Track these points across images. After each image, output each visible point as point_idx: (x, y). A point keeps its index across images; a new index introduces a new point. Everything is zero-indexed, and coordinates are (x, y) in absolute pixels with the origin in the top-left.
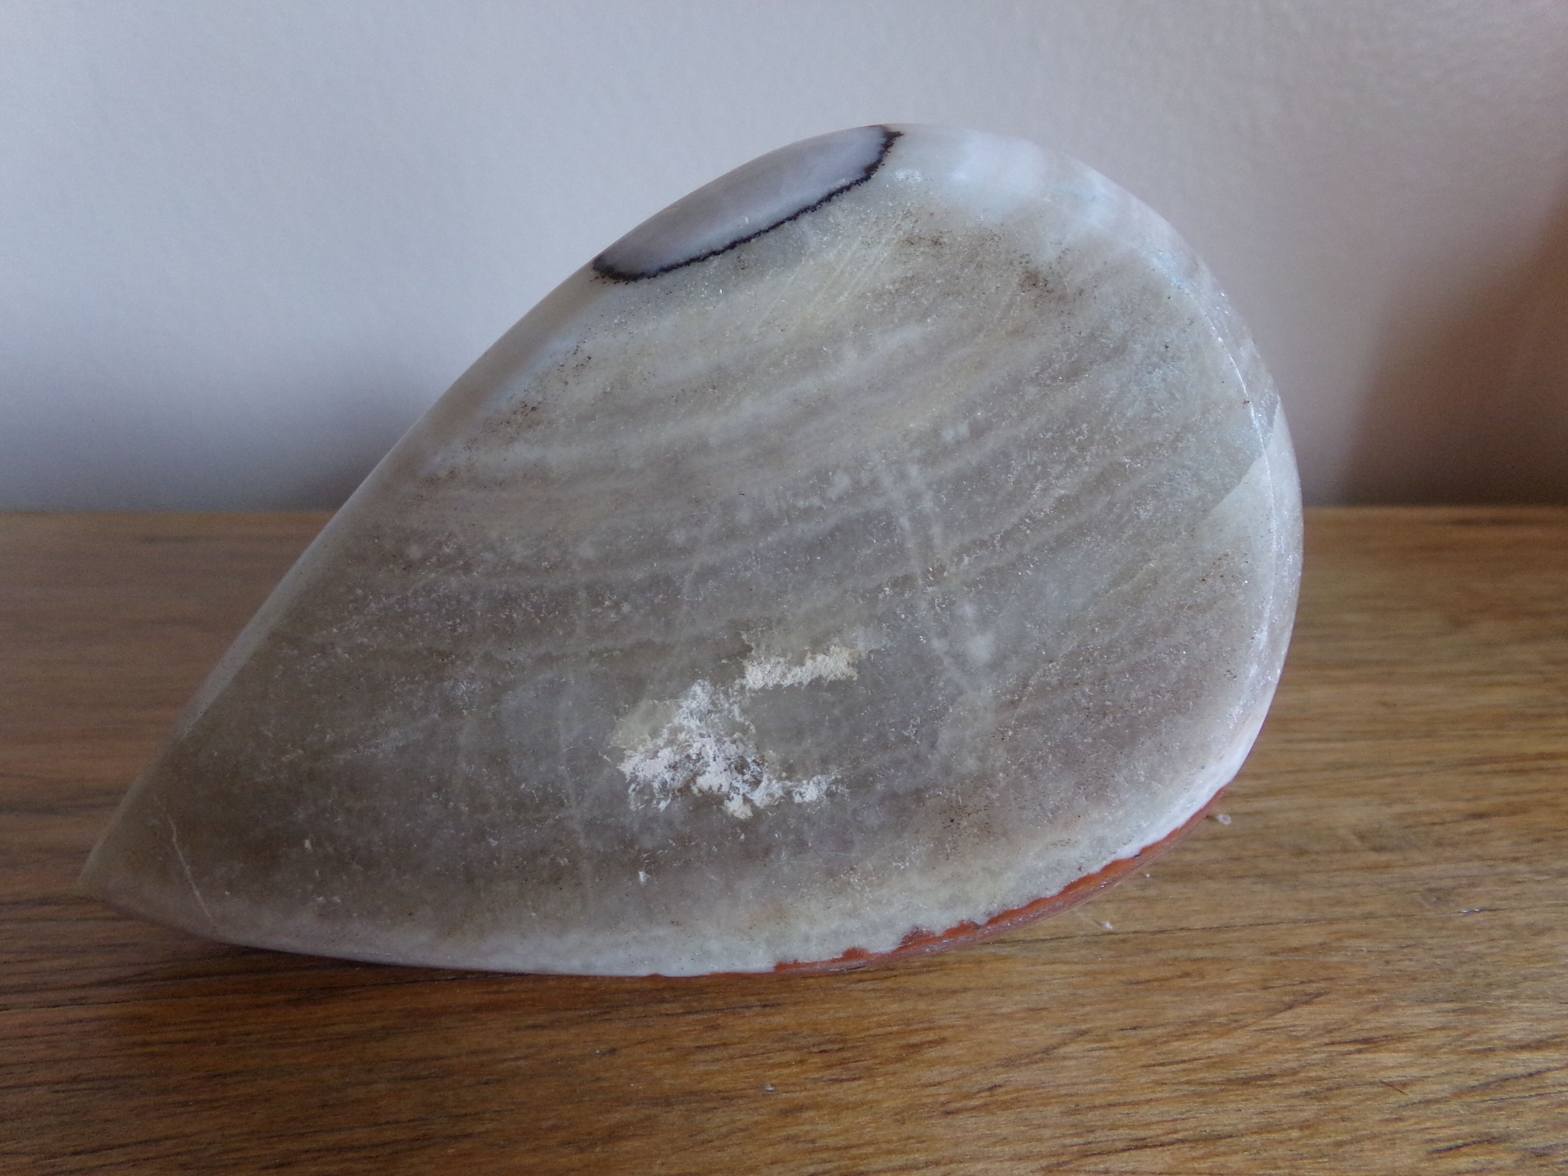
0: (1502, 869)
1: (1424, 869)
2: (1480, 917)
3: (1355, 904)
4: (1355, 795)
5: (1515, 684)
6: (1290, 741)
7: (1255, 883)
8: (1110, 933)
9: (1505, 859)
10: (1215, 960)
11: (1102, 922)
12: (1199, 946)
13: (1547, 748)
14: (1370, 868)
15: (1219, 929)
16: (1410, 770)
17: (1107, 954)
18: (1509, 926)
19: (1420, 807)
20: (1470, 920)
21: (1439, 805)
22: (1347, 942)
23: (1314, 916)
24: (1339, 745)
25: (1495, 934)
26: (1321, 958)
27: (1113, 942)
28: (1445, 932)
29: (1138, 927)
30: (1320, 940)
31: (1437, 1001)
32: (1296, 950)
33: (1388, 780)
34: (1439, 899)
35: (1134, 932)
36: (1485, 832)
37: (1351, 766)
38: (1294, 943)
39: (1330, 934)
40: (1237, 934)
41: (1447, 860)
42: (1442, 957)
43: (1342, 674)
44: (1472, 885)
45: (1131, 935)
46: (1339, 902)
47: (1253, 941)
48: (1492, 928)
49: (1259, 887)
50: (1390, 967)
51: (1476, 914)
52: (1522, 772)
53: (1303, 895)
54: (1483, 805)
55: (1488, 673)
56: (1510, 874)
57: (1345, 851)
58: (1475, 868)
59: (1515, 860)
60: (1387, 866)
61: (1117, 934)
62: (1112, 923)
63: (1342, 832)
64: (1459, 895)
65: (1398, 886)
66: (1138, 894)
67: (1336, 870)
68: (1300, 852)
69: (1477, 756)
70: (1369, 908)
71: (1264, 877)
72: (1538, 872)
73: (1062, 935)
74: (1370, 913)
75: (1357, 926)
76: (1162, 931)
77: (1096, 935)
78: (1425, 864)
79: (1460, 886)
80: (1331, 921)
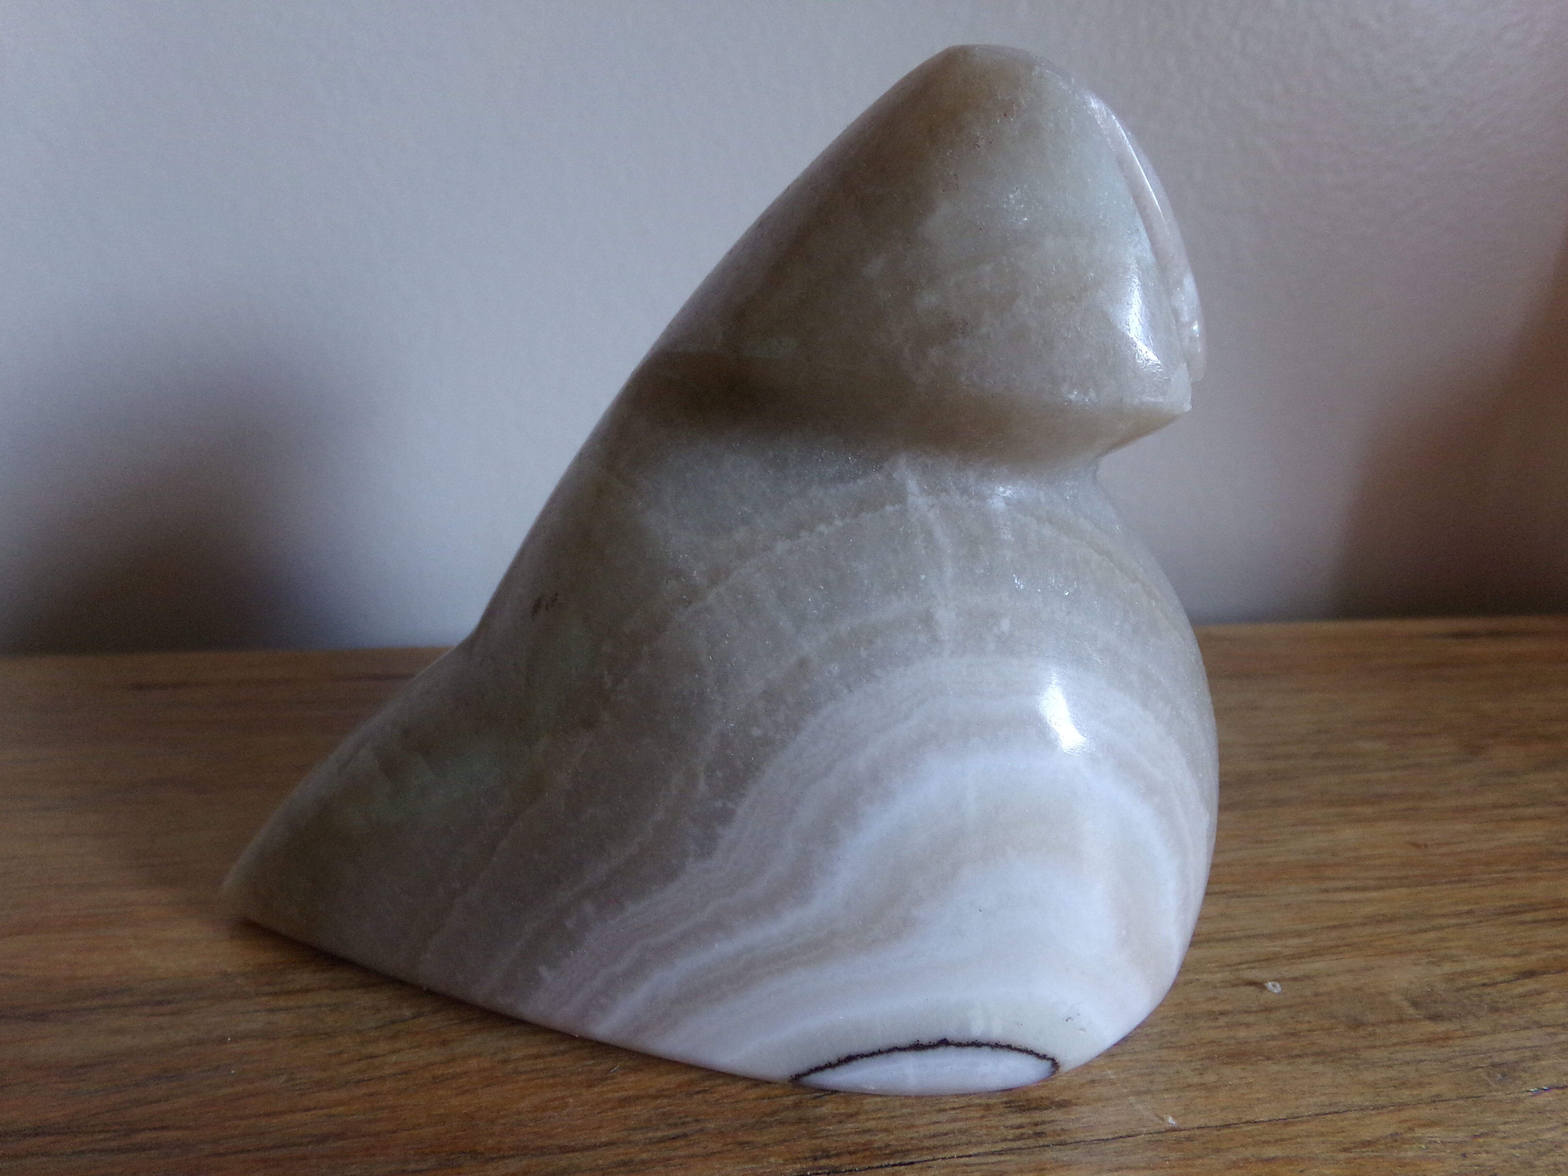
1: (1484, 1039)
2: (1548, 1097)
3: (1421, 1085)
4: (1400, 953)
5: (1540, 818)
6: (1326, 891)
7: (1314, 1063)
8: (1174, 1130)
10: (1289, 1160)
11: (1165, 1116)
12: (1268, 1142)
14: (1430, 1041)
15: (1287, 1122)
16: (1453, 921)
17: (1173, 1156)
19: (1468, 966)
20: (1540, 1100)
21: (1489, 963)
22: (1419, 1132)
23: (1382, 1101)
24: (1375, 894)
26: (1395, 1154)
27: (1178, 1141)
28: (1516, 1117)
29: (1202, 1122)
30: (1390, 1130)
32: (1369, 1143)
33: (1432, 935)
34: (1504, 1075)
35: (1198, 1128)
36: (1540, 993)
37: (1393, 919)
38: (1366, 1136)
39: (1401, 1122)
40: (1305, 1127)
41: (1505, 1027)
42: (1520, 1147)
43: (1368, 810)
44: (1535, 1058)
45: (1198, 1132)
46: (1403, 1084)
47: (1322, 1134)
48: (1563, 1109)
49: (1319, 1068)
50: (1467, 1162)
51: (1545, 1093)
53: (1368, 1076)
54: (1532, 960)
55: (1513, 805)
57: (1401, 1021)
58: (1534, 1037)
60: (1446, 1038)
61: (1181, 1130)
62: (1174, 1117)
63: (1394, 998)
64: (1524, 1070)
65: (1460, 1061)
66: (1196, 1080)
67: (1395, 1045)
68: (1356, 1024)
69: (1516, 902)
70: (1435, 1090)
71: (1322, 1055)
73: (1124, 1134)
74: (1437, 1096)
75: (1426, 1112)
76: (1228, 1126)
77: (1159, 1133)
78: (1484, 1034)
79: (1523, 1060)
80: (1401, 1106)
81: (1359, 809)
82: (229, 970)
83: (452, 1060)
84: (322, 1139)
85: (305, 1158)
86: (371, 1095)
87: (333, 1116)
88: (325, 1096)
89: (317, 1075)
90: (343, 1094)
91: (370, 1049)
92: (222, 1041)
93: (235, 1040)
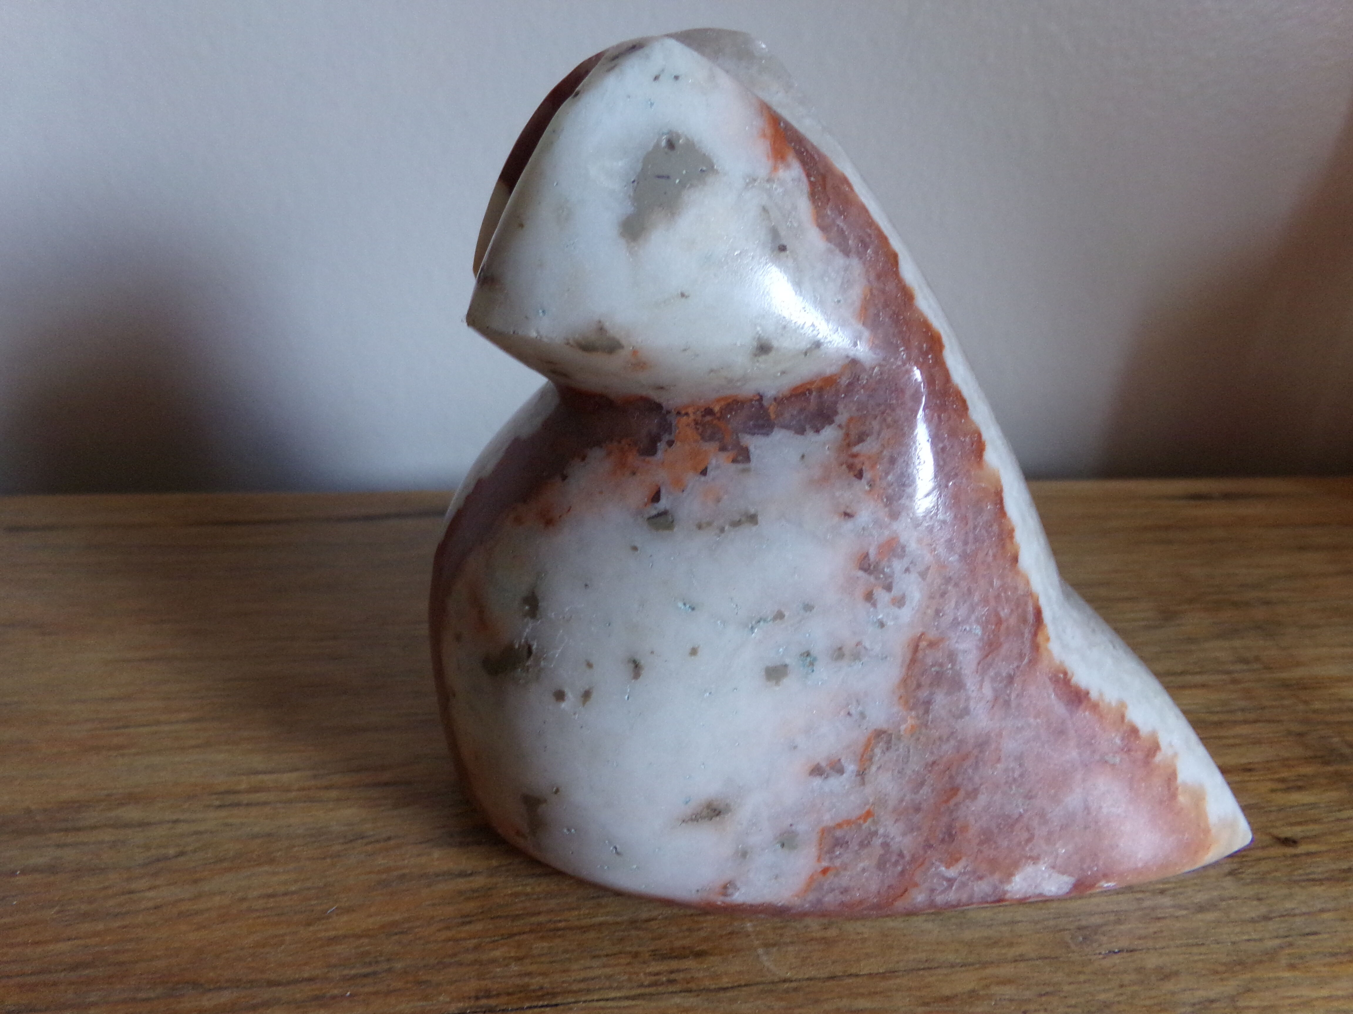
0: (1147, 903)
2: (1116, 959)
3: (1011, 945)
5: (1203, 686)
8: (786, 980)
9: (1154, 892)
12: (862, 995)
15: (883, 976)
17: (778, 1005)
18: (1140, 970)
20: (1107, 963)
22: (995, 989)
23: (971, 959)
25: (1127, 978)
27: (787, 992)
28: (1082, 978)
29: (813, 974)
30: (971, 986)
32: (947, 999)
34: (1085, 938)
35: (808, 979)
38: (946, 991)
39: (981, 979)
40: (898, 981)
44: (1119, 922)
45: (805, 983)
46: (996, 943)
47: (910, 989)
48: (1125, 972)
51: (1116, 956)
53: (966, 935)
55: (1182, 673)
56: (1153, 909)
59: (1162, 892)
61: (791, 981)
62: (790, 968)
64: (1104, 934)
65: (1052, 923)
70: (1021, 950)
72: (1180, 907)
73: (743, 983)
74: (1021, 955)
75: (1006, 970)
76: (832, 978)
77: (773, 983)
79: (1106, 924)
80: (984, 965)
82: (33, 807)
83: (197, 897)
84: (75, 967)
85: (55, 984)
86: (125, 927)
87: (87, 947)
88: (86, 927)
89: (84, 907)
91: (133, 886)
92: (13, 874)
93: (23, 872)
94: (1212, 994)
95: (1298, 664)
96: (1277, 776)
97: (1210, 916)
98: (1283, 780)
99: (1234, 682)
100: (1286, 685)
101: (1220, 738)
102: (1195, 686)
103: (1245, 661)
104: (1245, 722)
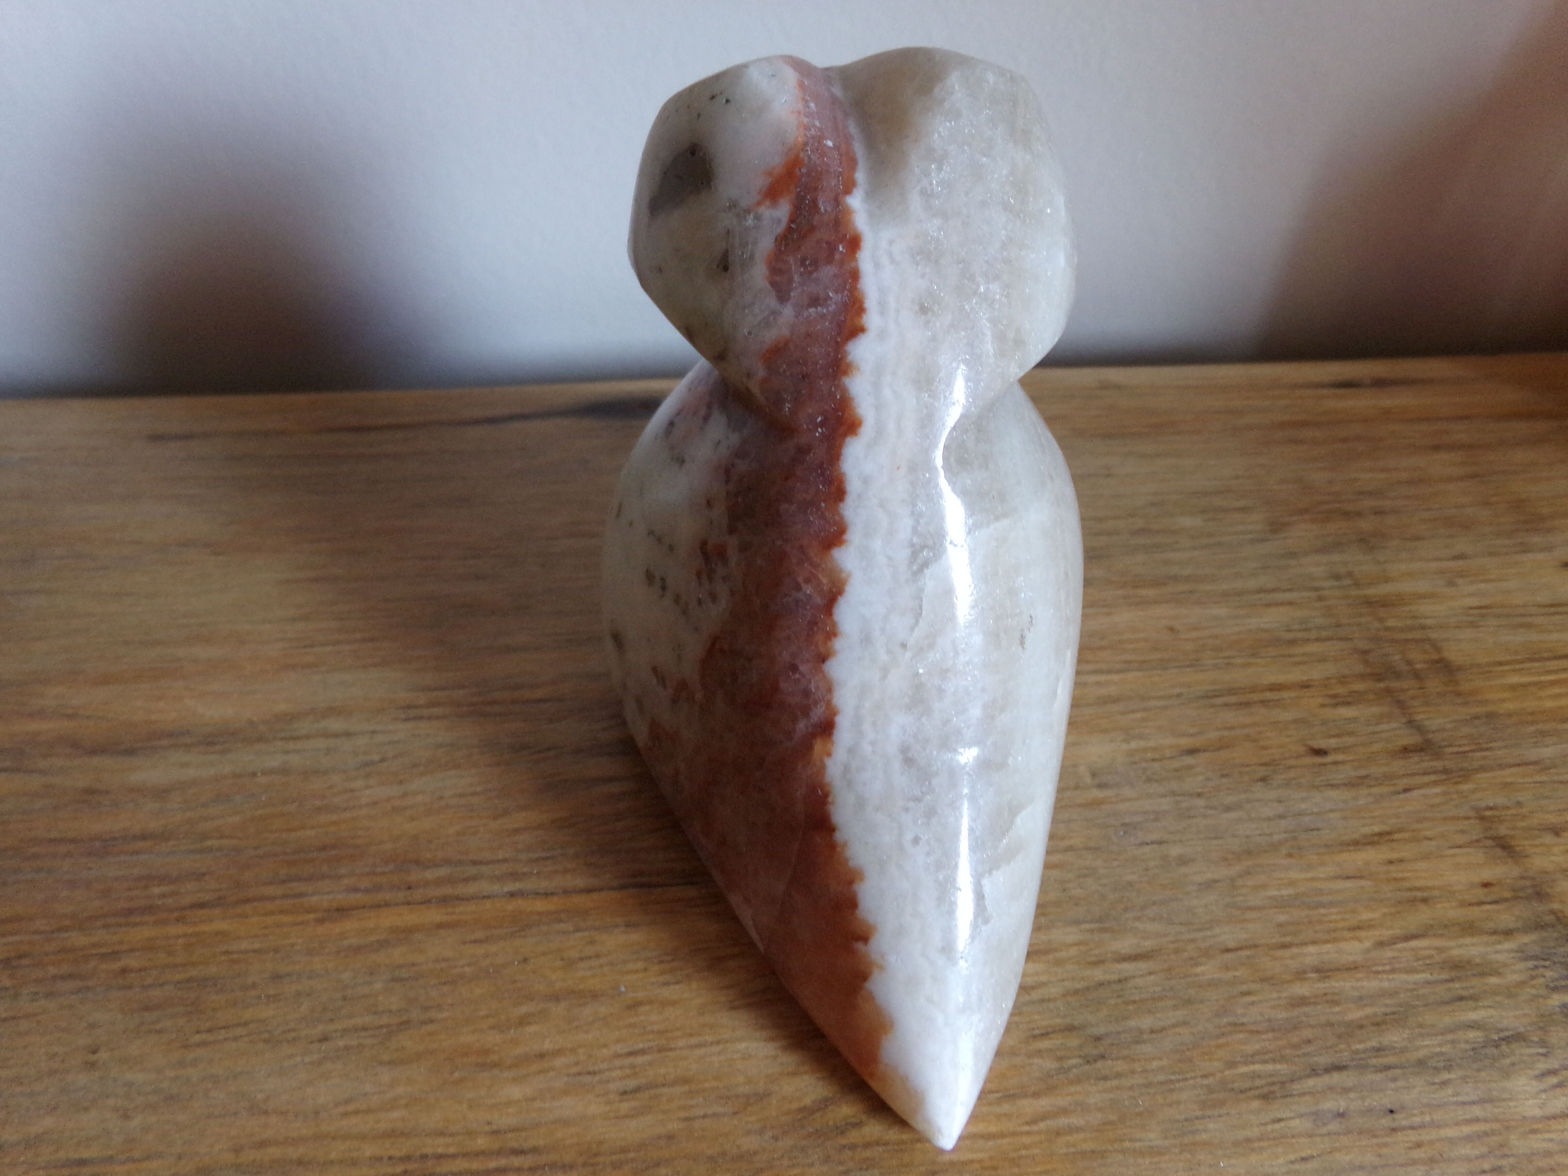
0: (1185, 804)
1: (1127, 804)
2: (1147, 849)
5: (1290, 603)
9: (1191, 795)
13: (1281, 678)
18: (1165, 858)
19: (1151, 743)
20: (1139, 852)
21: (1166, 741)
24: (1115, 677)
25: (1152, 864)
28: (1116, 863)
31: (1085, 922)
33: (1139, 715)
34: (1125, 833)
36: (1190, 767)
41: (1148, 795)
42: (1104, 885)
43: (1150, 593)
44: (1155, 820)
48: (1152, 859)
51: (1147, 847)
52: (1247, 704)
54: (1201, 740)
55: (1274, 590)
56: (1188, 809)
57: (1077, 788)
58: (1165, 803)
59: (1199, 795)
60: (1102, 802)
63: (1081, 768)
64: (1141, 829)
65: (1100, 821)
69: (1220, 687)
72: (1210, 807)
78: (1130, 800)
79: (1146, 821)
81: (1143, 592)
82: (255, 719)
83: (405, 795)
84: (323, 848)
86: (354, 818)
87: (328, 833)
88: (324, 818)
89: (318, 803)
90: (334, 817)
91: (352, 786)
92: (254, 774)
93: (263, 774)
94: (1216, 876)
95: (1387, 580)
96: (1330, 692)
97: (1233, 815)
98: (1334, 696)
99: (1320, 599)
100: (1369, 602)
101: (1290, 656)
102: (1282, 604)
103: (1337, 577)
104: (1318, 640)
